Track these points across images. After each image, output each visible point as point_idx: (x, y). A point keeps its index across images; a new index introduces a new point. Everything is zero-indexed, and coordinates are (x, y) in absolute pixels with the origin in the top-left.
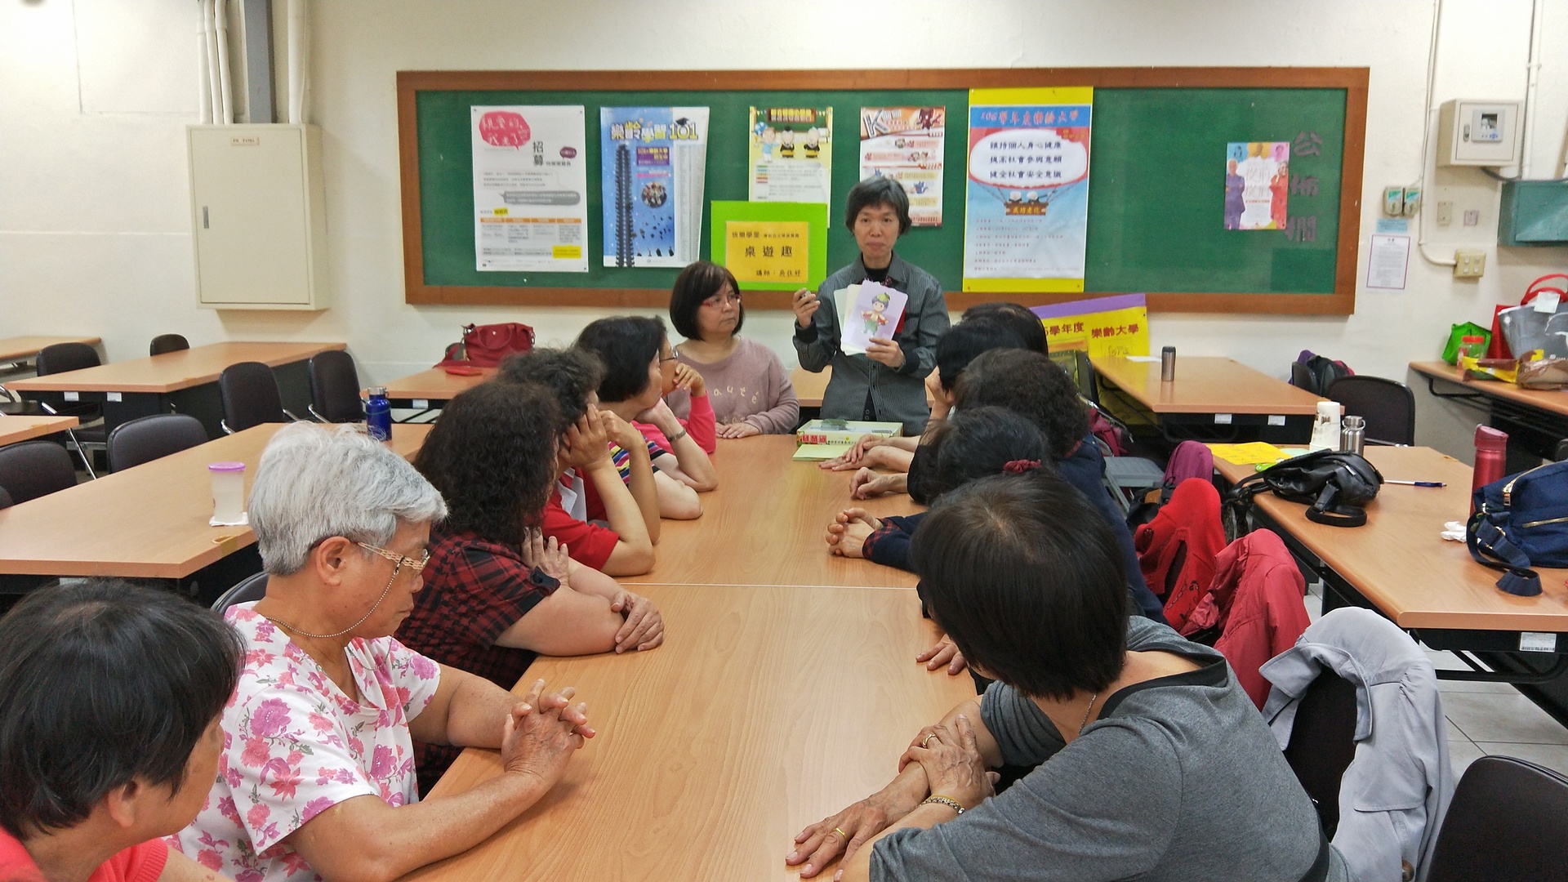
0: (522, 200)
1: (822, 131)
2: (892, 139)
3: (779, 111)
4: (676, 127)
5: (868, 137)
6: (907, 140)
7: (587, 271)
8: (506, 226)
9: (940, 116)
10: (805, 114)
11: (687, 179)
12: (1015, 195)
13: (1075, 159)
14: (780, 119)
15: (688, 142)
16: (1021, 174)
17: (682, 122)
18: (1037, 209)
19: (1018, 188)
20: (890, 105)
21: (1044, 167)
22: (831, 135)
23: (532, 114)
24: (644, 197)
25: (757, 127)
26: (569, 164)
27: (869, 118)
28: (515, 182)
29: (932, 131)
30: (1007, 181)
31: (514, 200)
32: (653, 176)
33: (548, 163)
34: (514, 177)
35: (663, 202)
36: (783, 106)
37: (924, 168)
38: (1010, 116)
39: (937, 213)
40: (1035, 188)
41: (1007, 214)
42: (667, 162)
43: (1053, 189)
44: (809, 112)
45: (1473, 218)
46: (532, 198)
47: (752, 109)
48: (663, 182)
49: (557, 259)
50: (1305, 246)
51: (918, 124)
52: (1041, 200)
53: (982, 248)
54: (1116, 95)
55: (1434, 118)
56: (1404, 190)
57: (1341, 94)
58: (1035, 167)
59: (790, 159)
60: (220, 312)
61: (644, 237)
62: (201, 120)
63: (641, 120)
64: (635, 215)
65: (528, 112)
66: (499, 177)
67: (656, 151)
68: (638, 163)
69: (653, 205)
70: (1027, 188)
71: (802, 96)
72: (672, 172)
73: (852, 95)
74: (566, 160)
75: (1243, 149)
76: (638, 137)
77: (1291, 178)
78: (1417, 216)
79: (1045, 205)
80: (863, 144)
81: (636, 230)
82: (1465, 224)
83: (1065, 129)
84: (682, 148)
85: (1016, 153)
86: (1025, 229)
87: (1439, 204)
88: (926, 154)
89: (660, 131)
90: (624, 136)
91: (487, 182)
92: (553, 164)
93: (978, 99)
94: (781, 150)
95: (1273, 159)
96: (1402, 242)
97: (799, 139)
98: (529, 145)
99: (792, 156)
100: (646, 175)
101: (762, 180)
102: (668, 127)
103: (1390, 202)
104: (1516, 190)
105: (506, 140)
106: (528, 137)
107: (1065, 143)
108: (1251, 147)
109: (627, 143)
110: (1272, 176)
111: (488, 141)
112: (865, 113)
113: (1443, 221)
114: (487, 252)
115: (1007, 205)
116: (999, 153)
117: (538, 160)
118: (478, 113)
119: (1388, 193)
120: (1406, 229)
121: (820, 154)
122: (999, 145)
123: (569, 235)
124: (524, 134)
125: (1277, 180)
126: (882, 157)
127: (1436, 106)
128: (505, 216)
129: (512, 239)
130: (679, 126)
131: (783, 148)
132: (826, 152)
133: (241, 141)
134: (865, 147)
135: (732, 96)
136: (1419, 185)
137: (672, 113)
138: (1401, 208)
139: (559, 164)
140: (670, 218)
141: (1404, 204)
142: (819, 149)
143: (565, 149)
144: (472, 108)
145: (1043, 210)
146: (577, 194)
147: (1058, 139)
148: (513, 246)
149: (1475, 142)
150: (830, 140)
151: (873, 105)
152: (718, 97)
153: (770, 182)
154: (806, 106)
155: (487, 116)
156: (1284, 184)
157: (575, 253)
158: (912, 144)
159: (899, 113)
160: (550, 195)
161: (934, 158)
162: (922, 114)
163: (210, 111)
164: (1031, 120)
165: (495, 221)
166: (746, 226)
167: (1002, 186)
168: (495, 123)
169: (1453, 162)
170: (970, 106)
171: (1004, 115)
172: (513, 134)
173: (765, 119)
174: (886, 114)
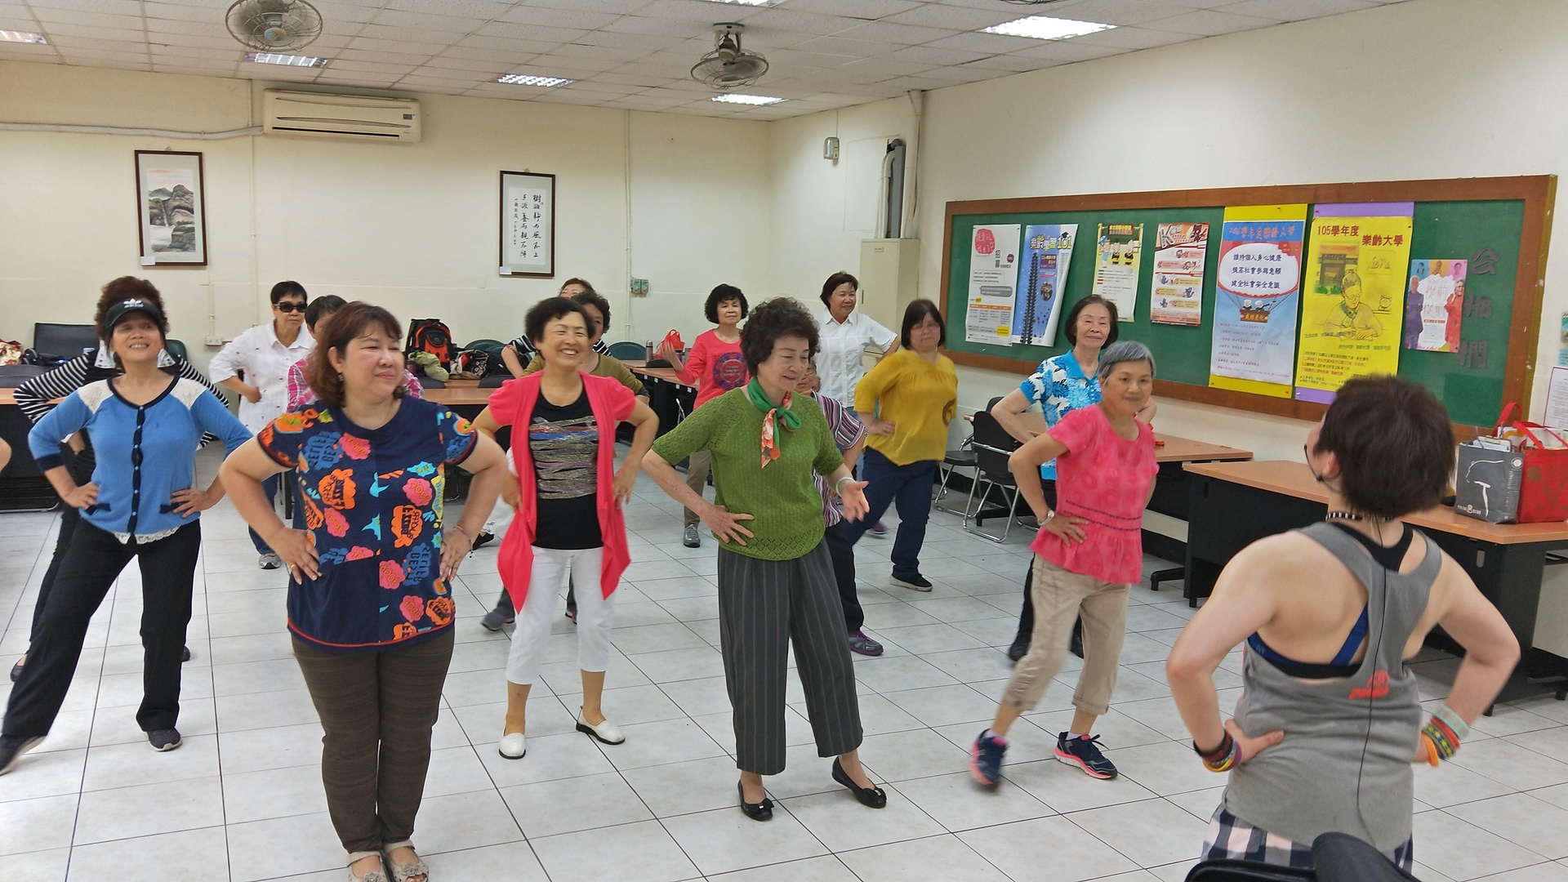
0: (988, 293)
1: (1136, 243)
2: (1175, 250)
3: (1114, 227)
5: (1161, 249)
6: (1184, 250)
8: (981, 310)
9: (1203, 232)
10: (1128, 229)
12: (1247, 302)
13: (1290, 272)
14: (1114, 233)
15: (1066, 251)
16: (1252, 284)
17: (1065, 235)
18: (1262, 317)
19: (1250, 296)
20: (1177, 221)
21: (1268, 278)
22: (1141, 245)
23: (997, 229)
24: (1042, 292)
25: (1102, 239)
26: (1010, 266)
27: (1163, 232)
28: (987, 279)
29: (1200, 243)
30: (1243, 290)
31: (984, 292)
32: (1047, 275)
33: (1001, 266)
34: (986, 275)
35: (1050, 296)
36: (1118, 223)
37: (1192, 275)
39: (1197, 315)
40: (1262, 297)
41: (1242, 319)
42: (1055, 266)
43: (1273, 299)
44: (1130, 227)
46: (992, 291)
47: (1100, 225)
48: (1050, 282)
49: (999, 336)
50: (1475, 374)
51: (1192, 237)
52: (1266, 309)
53: (1225, 349)
57: (1520, 206)
58: (1262, 277)
59: (1116, 265)
61: (1039, 321)
62: (877, 233)
63: (1045, 234)
64: (1035, 305)
65: (995, 229)
66: (979, 275)
67: (1050, 257)
68: (1041, 266)
69: (1045, 298)
70: (1255, 296)
71: (1127, 213)
72: (1055, 272)
73: (1155, 212)
74: (1009, 263)
76: (1042, 246)
77: (1466, 297)
79: (1267, 313)
80: (1157, 254)
81: (1034, 317)
83: (1285, 243)
84: (1062, 255)
85: (1250, 264)
86: (1252, 334)
88: (1195, 263)
89: (1054, 241)
90: (1035, 245)
91: (975, 278)
92: (1004, 266)
93: (1232, 215)
94: (1112, 258)
97: (1123, 249)
98: (994, 252)
99: (1118, 263)
100: (1045, 275)
101: (1100, 281)
102: (1058, 240)
105: (986, 250)
106: (993, 248)
107: (1284, 256)
109: (1037, 251)
110: (1449, 296)
111: (977, 250)
112: (1161, 228)
114: (970, 326)
115: (1241, 311)
116: (1239, 264)
117: (997, 265)
118: (977, 228)
121: (1133, 261)
122: (1239, 257)
123: (1005, 318)
124: (992, 245)
125: (1452, 300)
126: (1168, 265)
128: (980, 303)
130: (1061, 238)
131: (1114, 257)
132: (1137, 260)
133: (878, 249)
134: (1159, 256)
135: (1091, 214)
137: (1060, 229)
139: (1007, 266)
142: (1133, 258)
143: (1010, 256)
144: (975, 226)
145: (1266, 318)
146: (1012, 288)
147: (1279, 252)
148: (981, 325)
150: (1140, 249)
151: (1166, 222)
152: (1083, 215)
153: (1104, 283)
154: (1127, 222)
155: (980, 231)
156: (1459, 304)
157: (1007, 332)
158: (1186, 255)
159: (1180, 228)
160: (1000, 289)
161: (1198, 266)
162: (1195, 229)
164: (1262, 235)
165: (975, 306)
167: (1239, 294)
168: (981, 239)
170: (1225, 222)
171: (1245, 229)
172: (987, 245)
173: (1106, 233)
174: (1173, 229)
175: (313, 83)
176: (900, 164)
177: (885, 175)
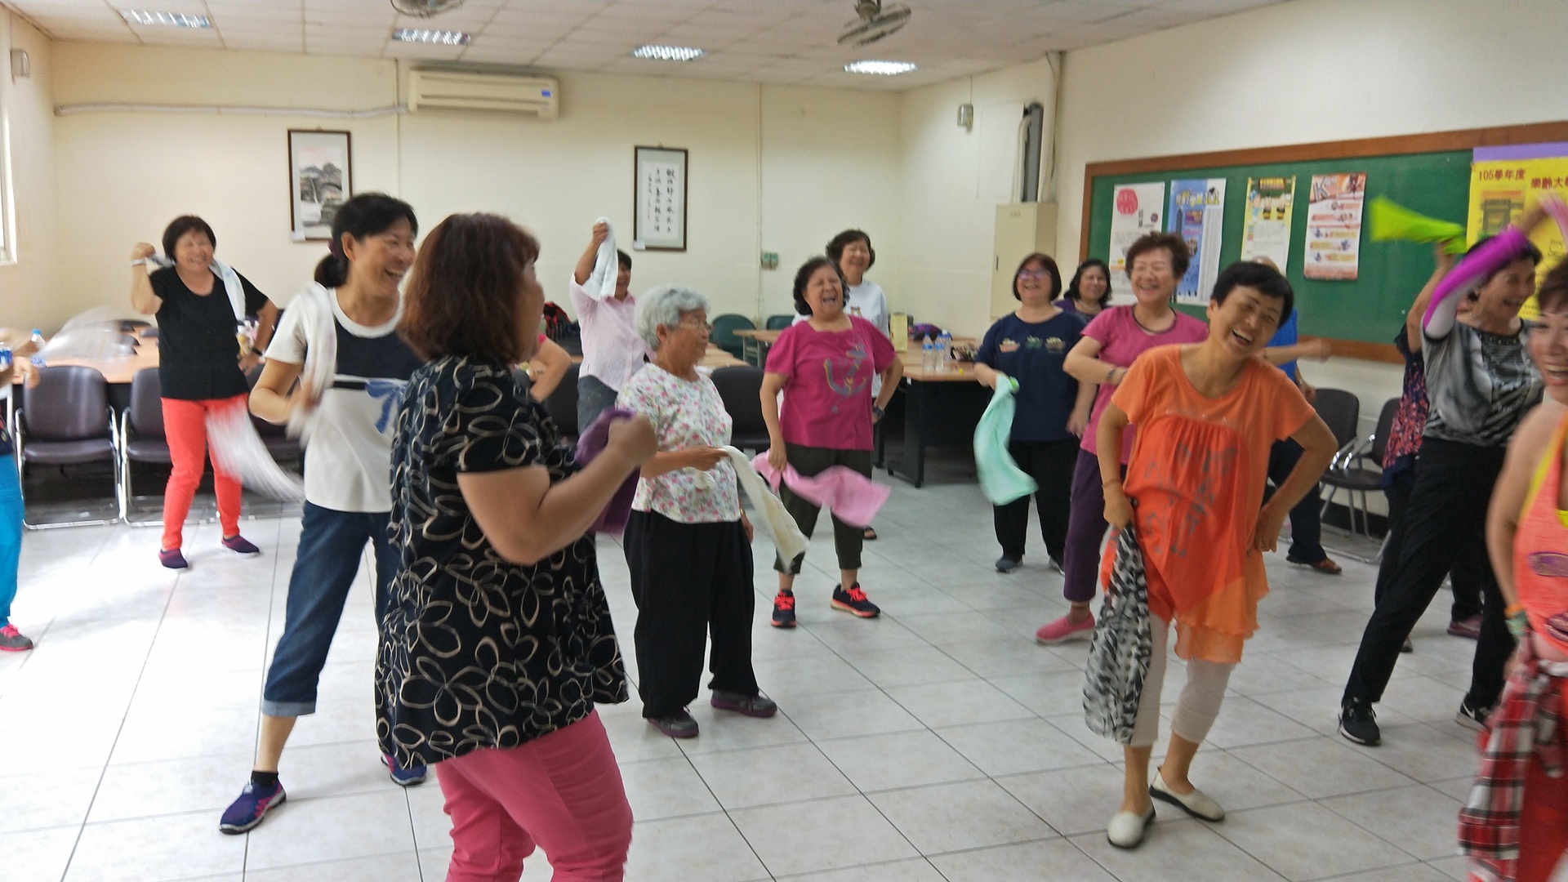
1: (1288, 196)
2: (1329, 202)
3: (1265, 181)
4: (1208, 194)
5: (1315, 201)
6: (1340, 202)
9: (1362, 181)
10: (1279, 183)
11: (1210, 235)
14: (1265, 187)
15: (1214, 206)
17: (1212, 191)
20: (1331, 172)
22: (1293, 198)
23: (1140, 190)
25: (1251, 194)
27: (1317, 184)
29: (1357, 194)
32: (1192, 235)
33: (1144, 226)
36: (1269, 177)
37: (1349, 227)
39: (1354, 268)
42: (1200, 222)
44: (1282, 181)
47: (1250, 179)
48: (1196, 238)
51: (1348, 188)
59: (1268, 220)
63: (1191, 190)
65: (1138, 188)
66: (1122, 236)
67: (1196, 213)
68: (1185, 226)
71: (1278, 168)
72: (1203, 230)
73: (1308, 164)
74: (1152, 223)
76: (1188, 202)
80: (1310, 206)
84: (1210, 211)
88: (1351, 216)
89: (1200, 198)
90: (1180, 201)
91: (1116, 239)
94: (1263, 213)
97: (1274, 203)
98: (1137, 213)
99: (1269, 218)
101: (1250, 237)
102: (1204, 195)
105: (1127, 210)
106: (1137, 209)
109: (1181, 208)
111: (1118, 210)
112: (1314, 180)
117: (1139, 225)
121: (1285, 216)
124: (1135, 204)
126: (1322, 218)
130: (1210, 194)
131: (1265, 211)
132: (1289, 214)
133: (1023, 211)
134: (1312, 210)
135: (1240, 169)
137: (1208, 184)
140: (1197, 268)
142: (1285, 212)
143: (1153, 215)
144: (1116, 186)
150: (1292, 203)
151: (1320, 173)
152: (1232, 171)
153: (1255, 239)
154: (1280, 176)
155: (1122, 193)
158: (1342, 207)
159: (1336, 179)
161: (1356, 218)
162: (1351, 180)
168: (1124, 198)
172: (1130, 205)
173: (1257, 187)
174: (1328, 180)
175: (457, 62)
176: (1038, 128)
177: (1021, 139)
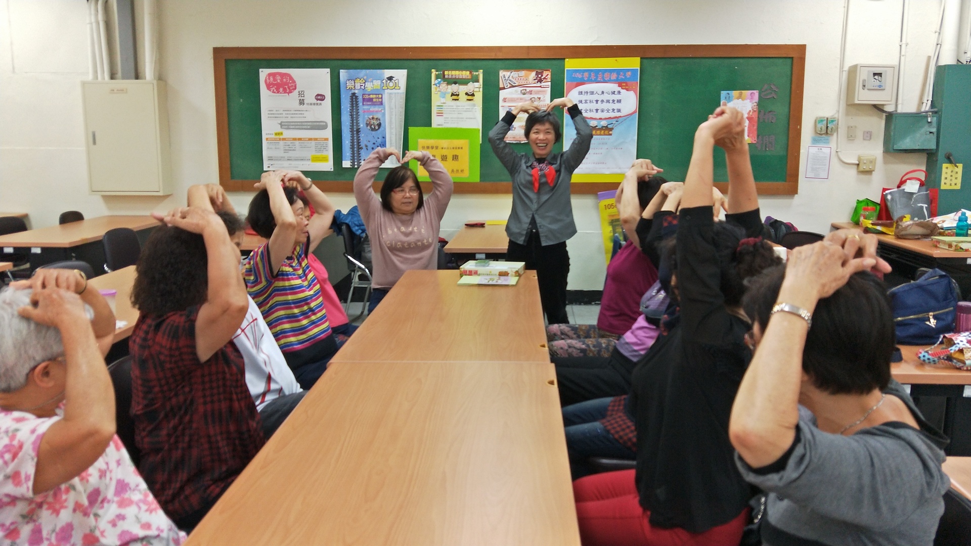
0: (291, 127)
1: (476, 84)
2: (519, 89)
3: (450, 72)
4: (387, 81)
5: (504, 88)
6: (528, 89)
7: (332, 170)
8: (282, 142)
9: (547, 76)
10: (465, 74)
11: (394, 113)
13: (629, 101)
14: (450, 77)
15: (394, 91)
16: (597, 110)
17: (390, 78)
18: (606, 132)
19: (597, 119)
20: (517, 69)
21: (611, 106)
22: (482, 86)
23: (297, 74)
24: (367, 125)
25: (437, 82)
26: (321, 104)
27: (504, 77)
28: (287, 116)
29: (543, 84)
31: (286, 127)
32: (373, 111)
33: (308, 104)
34: (287, 112)
35: (379, 128)
36: (452, 69)
38: (590, 75)
40: (606, 118)
42: (381, 103)
43: (616, 119)
44: (468, 73)
45: (868, 136)
46: (297, 125)
47: (433, 70)
48: (379, 116)
49: (313, 163)
50: (768, 153)
51: (534, 80)
52: (609, 126)
54: (654, 62)
55: (845, 75)
56: (827, 118)
57: (789, 61)
58: (605, 106)
59: (457, 101)
60: (104, 197)
61: (367, 149)
62: (90, 77)
63: (365, 77)
64: (362, 135)
65: (295, 72)
66: (278, 112)
67: (374, 96)
68: (363, 104)
69: (373, 130)
70: (600, 119)
71: (464, 63)
72: (384, 109)
73: (494, 62)
74: (319, 102)
75: (730, 95)
76: (363, 87)
77: (760, 112)
78: (835, 134)
79: (611, 129)
80: (501, 92)
81: (362, 144)
82: (864, 139)
83: (624, 83)
84: (390, 94)
85: (594, 97)
86: (600, 144)
87: (848, 127)
88: (540, 98)
89: (377, 84)
90: (355, 87)
91: (270, 116)
92: (311, 104)
93: (571, 64)
94: (451, 96)
95: (748, 101)
96: (826, 151)
98: (296, 93)
99: (458, 100)
100: (369, 111)
101: (440, 114)
102: (382, 82)
103: (819, 126)
104: (894, 118)
105: (281, 90)
106: (295, 89)
107: (623, 91)
108: (735, 93)
109: (356, 91)
110: (748, 111)
111: (270, 90)
112: (502, 73)
113: (851, 137)
114: (270, 159)
116: (584, 97)
117: (302, 102)
118: (264, 73)
119: (818, 121)
120: (828, 143)
121: (474, 98)
122: (583, 93)
123: (321, 149)
124: (292, 86)
125: (751, 113)
126: (512, 100)
127: (846, 68)
128: (281, 137)
129: (286, 151)
130: (389, 81)
132: (479, 97)
133: (115, 91)
134: (502, 94)
135: (421, 62)
136: (836, 116)
137: (384, 73)
138: (826, 129)
139: (314, 104)
140: (383, 137)
141: (827, 127)
142: (474, 96)
143: (318, 95)
144: (260, 70)
145: (610, 132)
146: (326, 123)
147: (620, 89)
148: (286, 155)
149: (869, 89)
150: (481, 89)
151: (507, 69)
152: (413, 63)
153: (445, 115)
154: (466, 69)
155: (270, 75)
156: (755, 116)
157: (325, 159)
158: (530, 92)
159: (523, 73)
160: (309, 124)
161: (544, 100)
162: (537, 74)
163: (96, 72)
164: (603, 78)
165: (275, 139)
166: (431, 142)
168: (275, 80)
169: (857, 102)
170: (566, 69)
171: (586, 74)
172: (284, 86)
174: (515, 74)
